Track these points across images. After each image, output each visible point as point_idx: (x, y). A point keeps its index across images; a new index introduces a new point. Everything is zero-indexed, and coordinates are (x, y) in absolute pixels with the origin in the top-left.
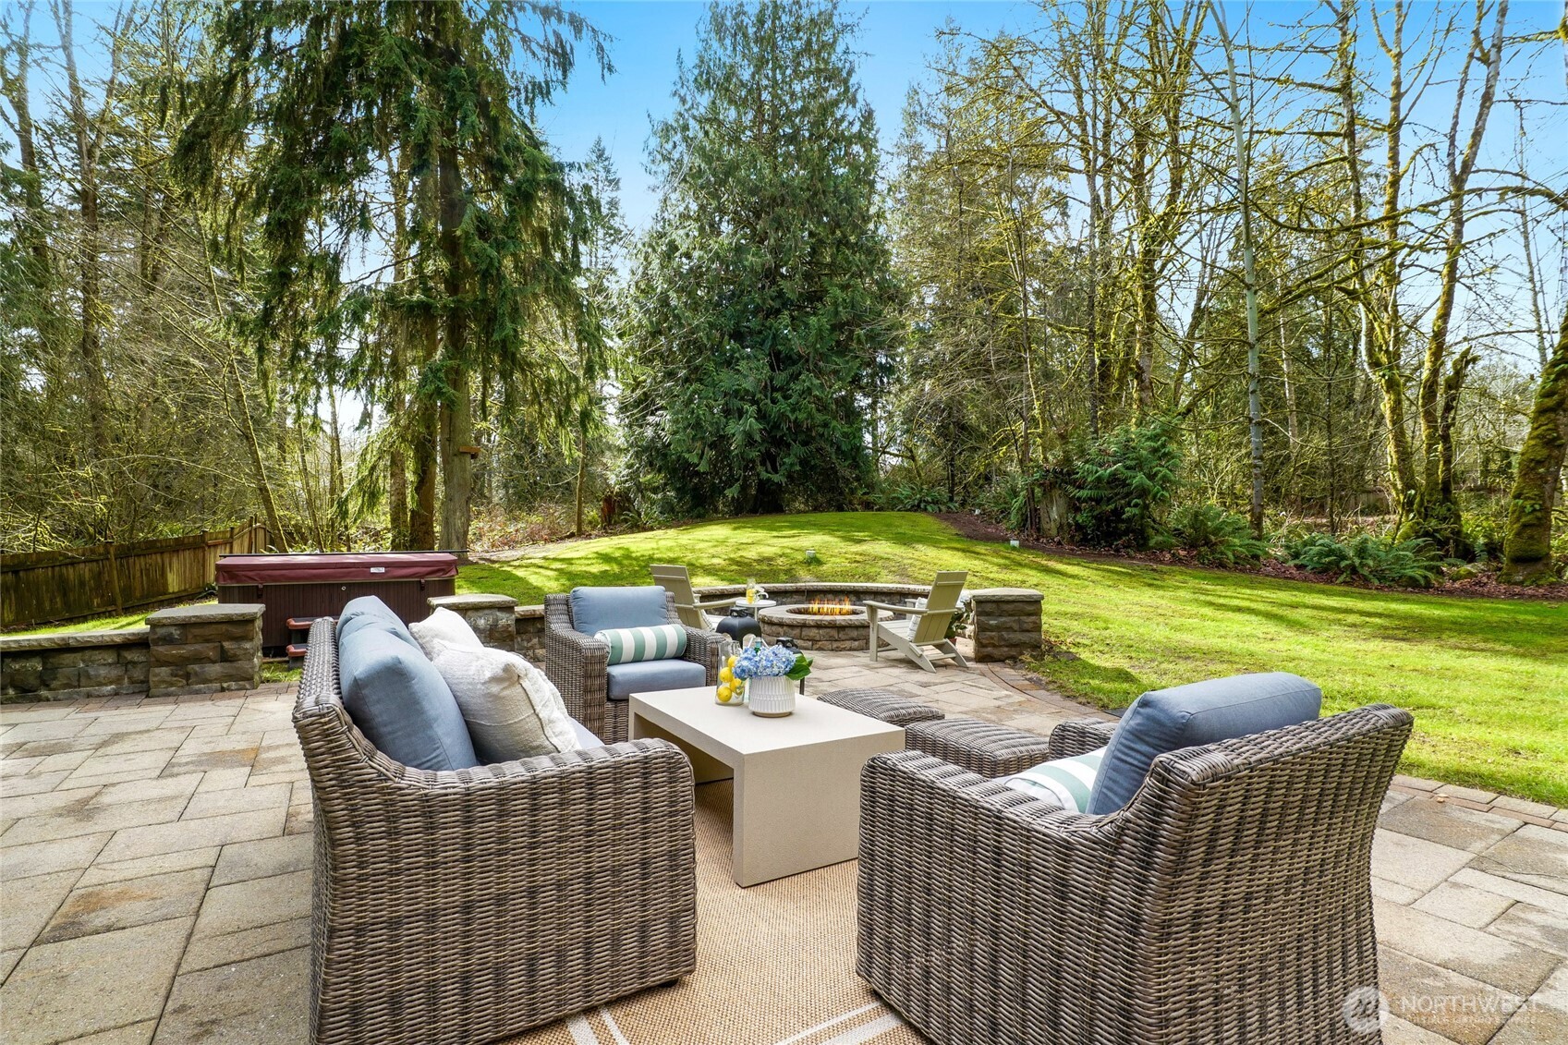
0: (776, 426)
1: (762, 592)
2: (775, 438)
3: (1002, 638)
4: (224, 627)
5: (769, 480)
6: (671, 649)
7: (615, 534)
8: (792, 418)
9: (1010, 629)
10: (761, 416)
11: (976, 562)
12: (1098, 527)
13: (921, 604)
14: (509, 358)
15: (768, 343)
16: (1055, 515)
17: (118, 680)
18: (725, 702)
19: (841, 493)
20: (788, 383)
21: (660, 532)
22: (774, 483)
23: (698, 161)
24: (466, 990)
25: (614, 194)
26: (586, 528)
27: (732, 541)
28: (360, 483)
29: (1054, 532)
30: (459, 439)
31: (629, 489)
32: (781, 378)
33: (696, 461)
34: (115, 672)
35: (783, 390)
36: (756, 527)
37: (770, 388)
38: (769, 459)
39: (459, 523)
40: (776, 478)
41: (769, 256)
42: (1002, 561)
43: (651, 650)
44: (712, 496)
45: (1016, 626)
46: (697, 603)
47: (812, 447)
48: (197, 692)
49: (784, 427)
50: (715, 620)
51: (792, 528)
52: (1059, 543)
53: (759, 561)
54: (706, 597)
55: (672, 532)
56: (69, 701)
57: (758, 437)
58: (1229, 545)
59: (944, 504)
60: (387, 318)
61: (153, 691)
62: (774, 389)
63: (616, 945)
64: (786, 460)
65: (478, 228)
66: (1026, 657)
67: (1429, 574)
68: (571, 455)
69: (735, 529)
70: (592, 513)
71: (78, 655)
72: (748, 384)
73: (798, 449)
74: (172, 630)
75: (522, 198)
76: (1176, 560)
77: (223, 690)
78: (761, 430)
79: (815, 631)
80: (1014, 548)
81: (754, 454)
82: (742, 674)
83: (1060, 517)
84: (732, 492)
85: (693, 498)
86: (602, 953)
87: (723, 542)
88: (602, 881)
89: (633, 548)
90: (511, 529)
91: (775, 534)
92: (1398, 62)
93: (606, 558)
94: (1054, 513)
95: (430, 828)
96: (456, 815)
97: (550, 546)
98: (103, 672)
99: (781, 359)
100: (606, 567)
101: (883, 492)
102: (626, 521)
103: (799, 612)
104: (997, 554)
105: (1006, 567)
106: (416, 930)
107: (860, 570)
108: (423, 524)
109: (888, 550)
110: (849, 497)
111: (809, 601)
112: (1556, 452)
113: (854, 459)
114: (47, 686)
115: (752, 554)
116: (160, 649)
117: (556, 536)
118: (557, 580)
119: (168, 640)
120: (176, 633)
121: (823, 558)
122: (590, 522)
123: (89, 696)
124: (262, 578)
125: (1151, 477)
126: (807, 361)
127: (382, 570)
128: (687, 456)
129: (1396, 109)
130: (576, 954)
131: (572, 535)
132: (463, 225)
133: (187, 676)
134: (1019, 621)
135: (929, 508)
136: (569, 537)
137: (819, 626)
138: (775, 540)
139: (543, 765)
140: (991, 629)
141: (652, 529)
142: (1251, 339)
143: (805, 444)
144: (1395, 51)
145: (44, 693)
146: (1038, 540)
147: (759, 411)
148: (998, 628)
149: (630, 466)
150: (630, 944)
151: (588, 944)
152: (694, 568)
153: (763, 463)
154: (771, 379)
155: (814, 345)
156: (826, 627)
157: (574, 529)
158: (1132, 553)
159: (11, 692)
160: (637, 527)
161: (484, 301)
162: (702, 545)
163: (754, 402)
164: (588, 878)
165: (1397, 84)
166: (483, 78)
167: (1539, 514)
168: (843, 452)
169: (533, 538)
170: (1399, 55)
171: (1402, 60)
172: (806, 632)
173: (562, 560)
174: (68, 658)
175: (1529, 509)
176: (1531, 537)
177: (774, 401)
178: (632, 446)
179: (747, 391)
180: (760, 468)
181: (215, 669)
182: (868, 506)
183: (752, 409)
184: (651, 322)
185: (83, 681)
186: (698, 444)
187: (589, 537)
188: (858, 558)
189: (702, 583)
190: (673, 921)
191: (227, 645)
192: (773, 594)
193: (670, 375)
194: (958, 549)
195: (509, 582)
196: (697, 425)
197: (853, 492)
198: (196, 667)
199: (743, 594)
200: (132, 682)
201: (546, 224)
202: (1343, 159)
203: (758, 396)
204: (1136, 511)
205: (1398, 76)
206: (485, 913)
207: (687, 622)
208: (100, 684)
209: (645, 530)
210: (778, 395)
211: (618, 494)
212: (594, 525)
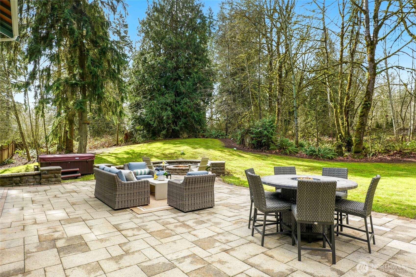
0: (177, 113)
1: (166, 162)
2: (177, 117)
3: (216, 171)
4: (56, 171)
5: (175, 129)
6: (147, 173)
7: (128, 145)
8: (181, 111)
9: (218, 170)
10: (172, 110)
11: (223, 154)
12: (258, 144)
13: (199, 164)
14: (100, 98)
15: (174, 89)
16: (248, 141)
17: (34, 182)
18: (155, 179)
19: (196, 133)
20: (180, 100)
21: (142, 144)
22: (176, 130)
23: (154, 35)
24: (128, 202)
25: (126, 29)
26: (120, 143)
27: (163, 148)
28: (53, 131)
29: (247, 145)
30: (84, 119)
31: (132, 131)
32: (178, 99)
33: (153, 123)
34: (33, 180)
35: (179, 102)
36: (169, 143)
37: (175, 102)
38: (175, 123)
39: (84, 143)
40: (177, 128)
41: (174, 64)
42: (230, 154)
43: (143, 173)
44: (158, 133)
45: (219, 169)
46: (152, 165)
47: (187, 119)
48: (50, 184)
49: (179, 113)
50: (155, 168)
51: (179, 144)
52: (249, 148)
53: (169, 154)
54: (154, 163)
55: (146, 145)
56: (25, 186)
57: (171, 117)
58: (288, 149)
59: (225, 136)
60: (65, 87)
61: (42, 184)
62: (176, 102)
63: (142, 200)
64: (180, 123)
65: (92, 63)
66: (221, 175)
67: (332, 156)
68: (116, 123)
69: (164, 144)
70: (121, 138)
71: (26, 177)
72: (168, 101)
73: (183, 120)
74: (46, 171)
75: (103, 52)
76: (276, 153)
77: (55, 183)
78: (172, 115)
79: (178, 171)
80: (235, 150)
81: (170, 121)
82: (157, 175)
83: (249, 141)
84: (164, 132)
85: (152, 133)
86: (140, 200)
87: (159, 148)
88: (140, 193)
89: (135, 150)
90: (96, 143)
91: (175, 146)
92: (343, 18)
93: (128, 153)
94: (248, 140)
95: (125, 186)
96: (127, 185)
97: (109, 149)
98: (31, 180)
99: (178, 94)
100: (128, 156)
101: (208, 132)
102: (132, 141)
103: (176, 167)
104: (229, 152)
105: (231, 155)
106: (123, 195)
107: (194, 156)
108: (70, 142)
109: (203, 151)
110: (198, 134)
111: (179, 164)
112: (363, 126)
113: (200, 123)
114: (21, 183)
115: (167, 152)
116: (44, 175)
117: (110, 145)
118: (115, 159)
119: (45, 174)
120: (46, 172)
121: (185, 153)
122: (120, 141)
123: (28, 185)
124: (51, 161)
125: (268, 132)
126: (186, 94)
127: (78, 158)
128: (150, 122)
129: (343, 31)
130: (138, 200)
131: (115, 145)
133: (48, 181)
134: (220, 168)
135: (220, 137)
136: (114, 146)
137: (179, 170)
138: (174, 148)
139: (134, 181)
140: (214, 169)
141: (140, 143)
142: (294, 97)
143: (185, 118)
144: (342, 15)
145: (20, 184)
146: (244, 147)
147: (172, 108)
148: (216, 169)
149: (133, 124)
150: (143, 200)
151: (139, 199)
152: (152, 156)
153: (173, 124)
154: (175, 99)
155: (187, 90)
156: (180, 170)
157: (116, 143)
158: (266, 151)
159: (14, 184)
160: (135, 143)
161: (93, 83)
162: (154, 149)
163: (170, 106)
164: (139, 192)
165: (343, 24)
166: (92, 20)
167: (359, 141)
168: (196, 121)
169: (103, 146)
170: (344, 17)
171: (344, 18)
172: (176, 171)
173: (115, 154)
174: (25, 177)
175: (357, 140)
176: (358, 147)
177: (176, 106)
178: (133, 118)
179: (168, 103)
180: (172, 125)
181: (54, 179)
182: (203, 136)
183: (169, 109)
184: (139, 82)
185: (27, 182)
186: (154, 118)
187: (120, 146)
188: (194, 153)
189: (154, 160)
190: (148, 198)
191: (56, 174)
192: (169, 163)
193: (145, 98)
194: (220, 150)
195: (103, 160)
196: (153, 113)
197: (199, 132)
198: (50, 179)
199: (162, 163)
200: (36, 182)
201: (110, 59)
202: (324, 47)
203: (171, 104)
204: (265, 140)
205: (343, 22)
206: (129, 195)
207: (149, 168)
208: (31, 183)
209: (137, 143)
210: (177, 104)
211: (129, 133)
212: (121, 141)
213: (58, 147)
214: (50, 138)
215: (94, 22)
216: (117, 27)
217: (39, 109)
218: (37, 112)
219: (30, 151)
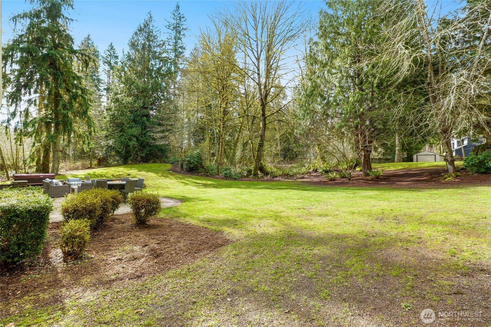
0: (142, 143)
2: (142, 146)
4: (23, 183)
7: (100, 168)
8: (146, 141)
10: (138, 140)
15: (141, 124)
26: (93, 166)
28: (30, 156)
29: (185, 169)
30: (57, 147)
31: (105, 156)
32: (144, 132)
33: (122, 151)
35: (145, 135)
38: (141, 150)
39: (56, 166)
40: (143, 155)
47: (151, 148)
49: (144, 143)
53: (118, 175)
57: (136, 146)
62: (142, 134)
64: (145, 151)
70: (95, 162)
72: (135, 133)
74: (17, 183)
75: (74, 98)
78: (137, 144)
80: (170, 173)
90: (72, 166)
94: (185, 166)
102: (104, 164)
108: (46, 165)
117: (84, 168)
119: (16, 185)
124: (22, 178)
128: (119, 149)
131: (88, 168)
132: (59, 107)
141: (110, 167)
146: (182, 171)
154: (142, 132)
157: (90, 166)
160: (107, 166)
163: (137, 138)
169: (77, 169)
177: (142, 137)
179: (135, 135)
186: (122, 147)
187: (94, 168)
196: (122, 142)
197: (161, 159)
203: (138, 136)
211: (102, 158)
212: (95, 165)
213: (36, 169)
214: (28, 162)
215: (67, 77)
216: (108, 58)
217: (18, 139)
218: (16, 142)
219: (9, 172)
